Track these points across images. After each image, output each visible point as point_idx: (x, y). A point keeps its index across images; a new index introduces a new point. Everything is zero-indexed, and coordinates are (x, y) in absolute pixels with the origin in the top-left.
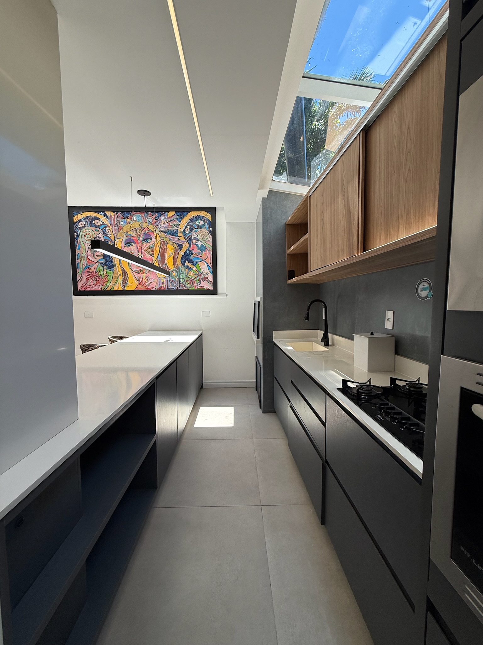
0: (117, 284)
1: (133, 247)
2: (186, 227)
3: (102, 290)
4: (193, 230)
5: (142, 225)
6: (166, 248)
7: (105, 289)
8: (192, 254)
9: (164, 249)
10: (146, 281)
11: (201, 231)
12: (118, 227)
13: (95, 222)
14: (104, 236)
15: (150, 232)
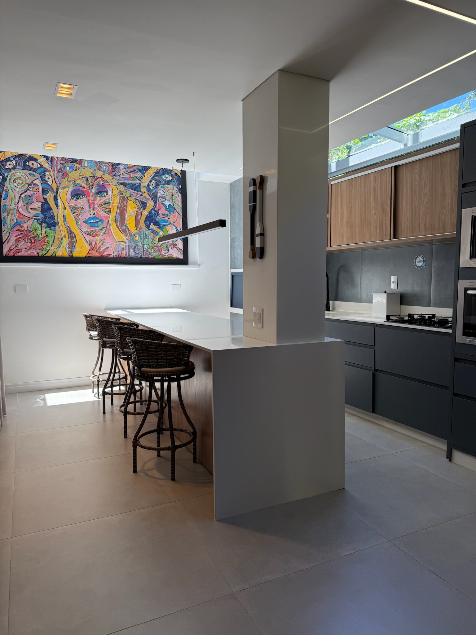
0: (61, 248)
1: (83, 200)
2: (151, 181)
3: (40, 255)
4: (159, 185)
5: (95, 173)
6: (126, 205)
7: (44, 254)
8: (158, 215)
9: (124, 206)
10: (101, 246)
11: (169, 188)
12: (62, 173)
13: (30, 163)
14: (42, 183)
15: (106, 183)
